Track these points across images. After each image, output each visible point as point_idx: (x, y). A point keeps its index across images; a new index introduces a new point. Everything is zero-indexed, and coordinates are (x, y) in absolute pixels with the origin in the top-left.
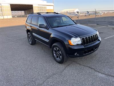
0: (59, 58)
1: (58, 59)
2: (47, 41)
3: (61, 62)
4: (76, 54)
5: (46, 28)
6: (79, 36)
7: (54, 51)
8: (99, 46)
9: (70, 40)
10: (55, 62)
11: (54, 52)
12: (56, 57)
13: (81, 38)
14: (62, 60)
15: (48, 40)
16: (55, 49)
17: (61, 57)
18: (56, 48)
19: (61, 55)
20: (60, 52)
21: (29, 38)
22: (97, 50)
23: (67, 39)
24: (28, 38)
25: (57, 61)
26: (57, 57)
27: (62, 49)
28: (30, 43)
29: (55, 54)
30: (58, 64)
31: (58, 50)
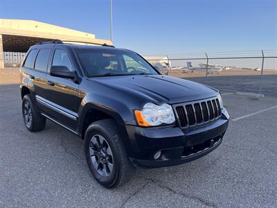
0: (104, 170)
1: (103, 174)
2: (73, 115)
3: (110, 185)
4: (157, 156)
5: (72, 78)
6: (168, 99)
7: (90, 148)
8: (223, 134)
9: (141, 109)
10: (93, 183)
11: (92, 151)
12: (96, 165)
13: (175, 106)
14: (115, 175)
15: (76, 114)
16: (94, 140)
17: (111, 165)
18: (98, 138)
19: (110, 160)
20: (110, 152)
21: (26, 112)
22: (218, 145)
23: (131, 108)
24: (23, 112)
25: (98, 181)
26: (101, 167)
27: (115, 138)
28: (29, 125)
29: (93, 158)
30: (101, 189)
31: (102, 142)
